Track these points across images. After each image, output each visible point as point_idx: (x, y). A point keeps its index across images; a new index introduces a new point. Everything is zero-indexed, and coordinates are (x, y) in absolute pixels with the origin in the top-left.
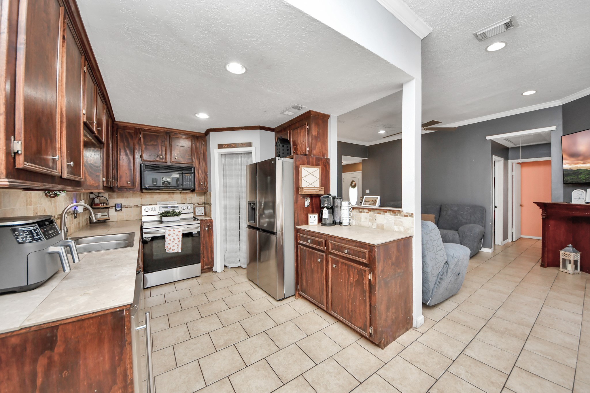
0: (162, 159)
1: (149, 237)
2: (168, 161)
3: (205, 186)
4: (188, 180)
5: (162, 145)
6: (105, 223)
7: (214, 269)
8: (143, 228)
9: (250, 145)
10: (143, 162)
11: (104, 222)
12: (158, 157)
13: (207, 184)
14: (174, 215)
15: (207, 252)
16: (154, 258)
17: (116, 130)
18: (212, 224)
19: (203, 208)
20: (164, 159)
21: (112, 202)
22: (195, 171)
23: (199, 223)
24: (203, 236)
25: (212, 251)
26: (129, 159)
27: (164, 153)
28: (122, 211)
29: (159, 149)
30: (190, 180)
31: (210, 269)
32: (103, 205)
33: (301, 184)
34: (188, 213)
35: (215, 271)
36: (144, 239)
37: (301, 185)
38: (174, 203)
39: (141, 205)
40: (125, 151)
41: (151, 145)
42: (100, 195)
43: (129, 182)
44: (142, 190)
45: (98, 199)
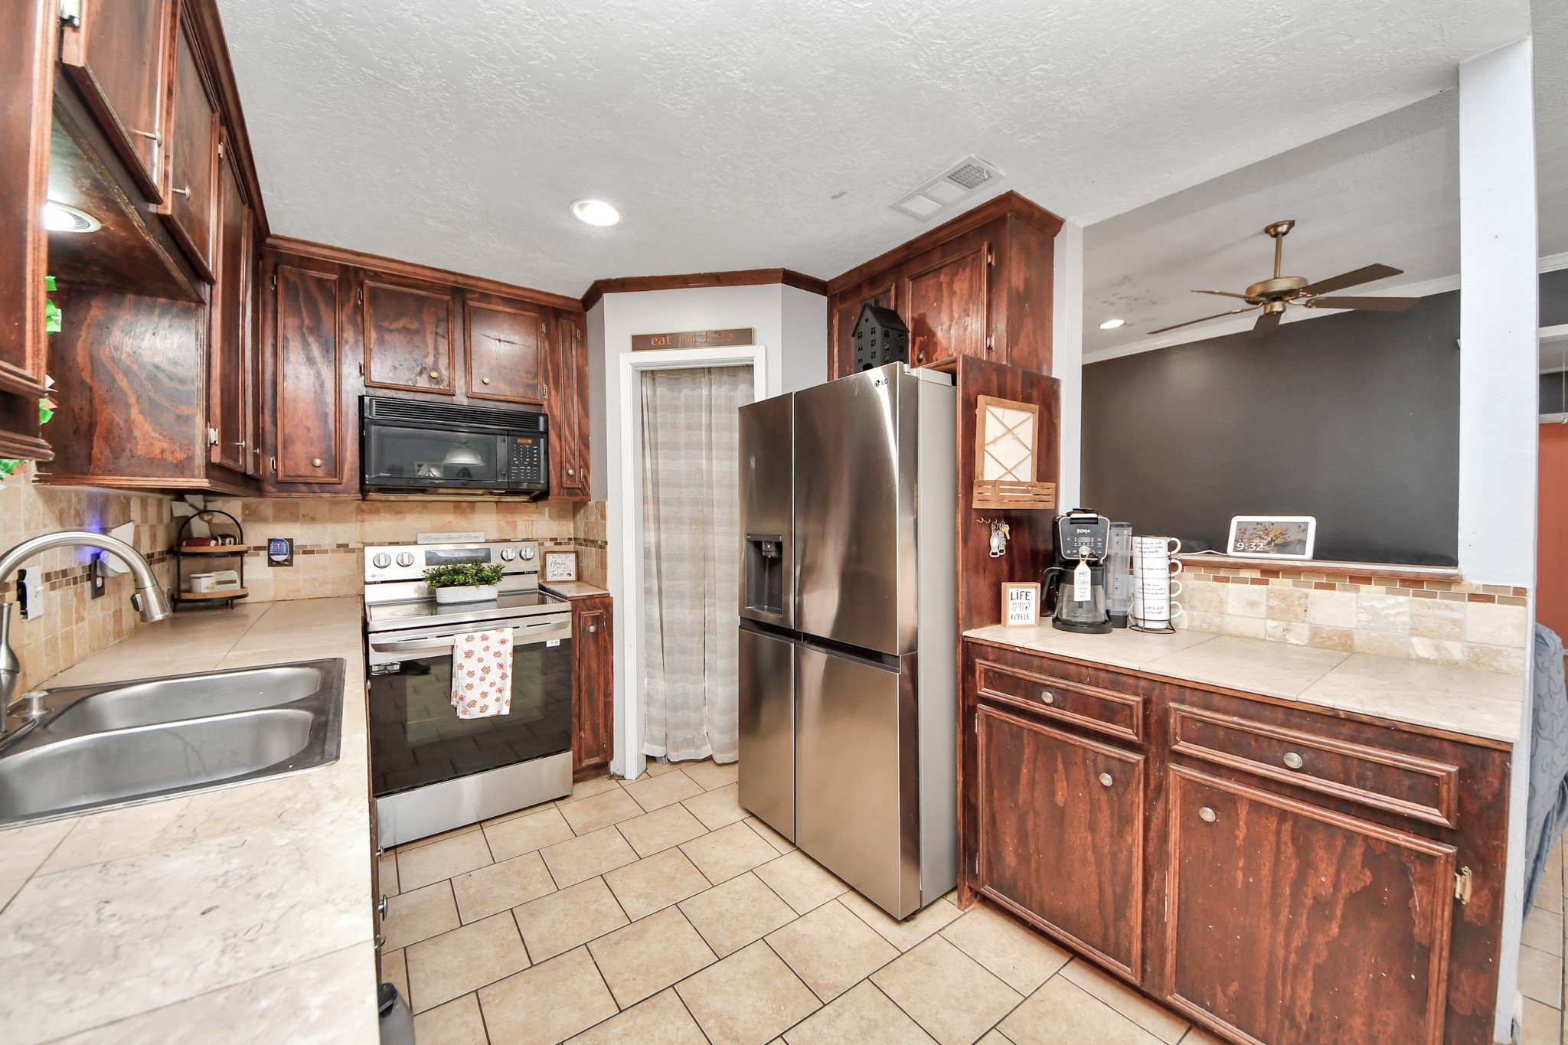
0: (437, 380)
1: (393, 664)
2: (458, 392)
3: (582, 482)
4: (525, 458)
5: (437, 334)
6: (229, 611)
7: (614, 767)
8: (371, 629)
9: (744, 336)
10: (372, 391)
11: (227, 603)
12: (425, 376)
13: (587, 474)
14: (478, 580)
15: (593, 709)
16: (412, 738)
17: (270, 268)
18: (608, 611)
19: (573, 556)
20: (446, 383)
21: (256, 534)
22: (550, 427)
23: (569, 608)
24: (578, 654)
25: (608, 706)
26: (318, 375)
27: (443, 362)
28: (292, 565)
29: (427, 347)
30: (532, 458)
31: (601, 769)
32: (223, 544)
33: (983, 469)
34: (523, 573)
35: (618, 776)
36: (375, 669)
37: (982, 475)
38: (476, 537)
39: (360, 546)
40: (305, 344)
41: (398, 331)
42: (211, 506)
43: (318, 462)
44: (364, 491)
45: (202, 519)
